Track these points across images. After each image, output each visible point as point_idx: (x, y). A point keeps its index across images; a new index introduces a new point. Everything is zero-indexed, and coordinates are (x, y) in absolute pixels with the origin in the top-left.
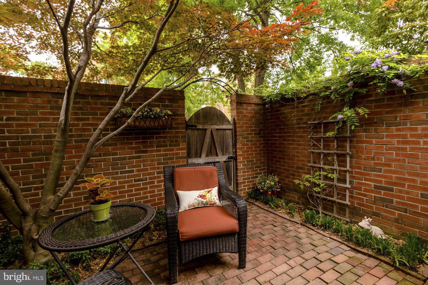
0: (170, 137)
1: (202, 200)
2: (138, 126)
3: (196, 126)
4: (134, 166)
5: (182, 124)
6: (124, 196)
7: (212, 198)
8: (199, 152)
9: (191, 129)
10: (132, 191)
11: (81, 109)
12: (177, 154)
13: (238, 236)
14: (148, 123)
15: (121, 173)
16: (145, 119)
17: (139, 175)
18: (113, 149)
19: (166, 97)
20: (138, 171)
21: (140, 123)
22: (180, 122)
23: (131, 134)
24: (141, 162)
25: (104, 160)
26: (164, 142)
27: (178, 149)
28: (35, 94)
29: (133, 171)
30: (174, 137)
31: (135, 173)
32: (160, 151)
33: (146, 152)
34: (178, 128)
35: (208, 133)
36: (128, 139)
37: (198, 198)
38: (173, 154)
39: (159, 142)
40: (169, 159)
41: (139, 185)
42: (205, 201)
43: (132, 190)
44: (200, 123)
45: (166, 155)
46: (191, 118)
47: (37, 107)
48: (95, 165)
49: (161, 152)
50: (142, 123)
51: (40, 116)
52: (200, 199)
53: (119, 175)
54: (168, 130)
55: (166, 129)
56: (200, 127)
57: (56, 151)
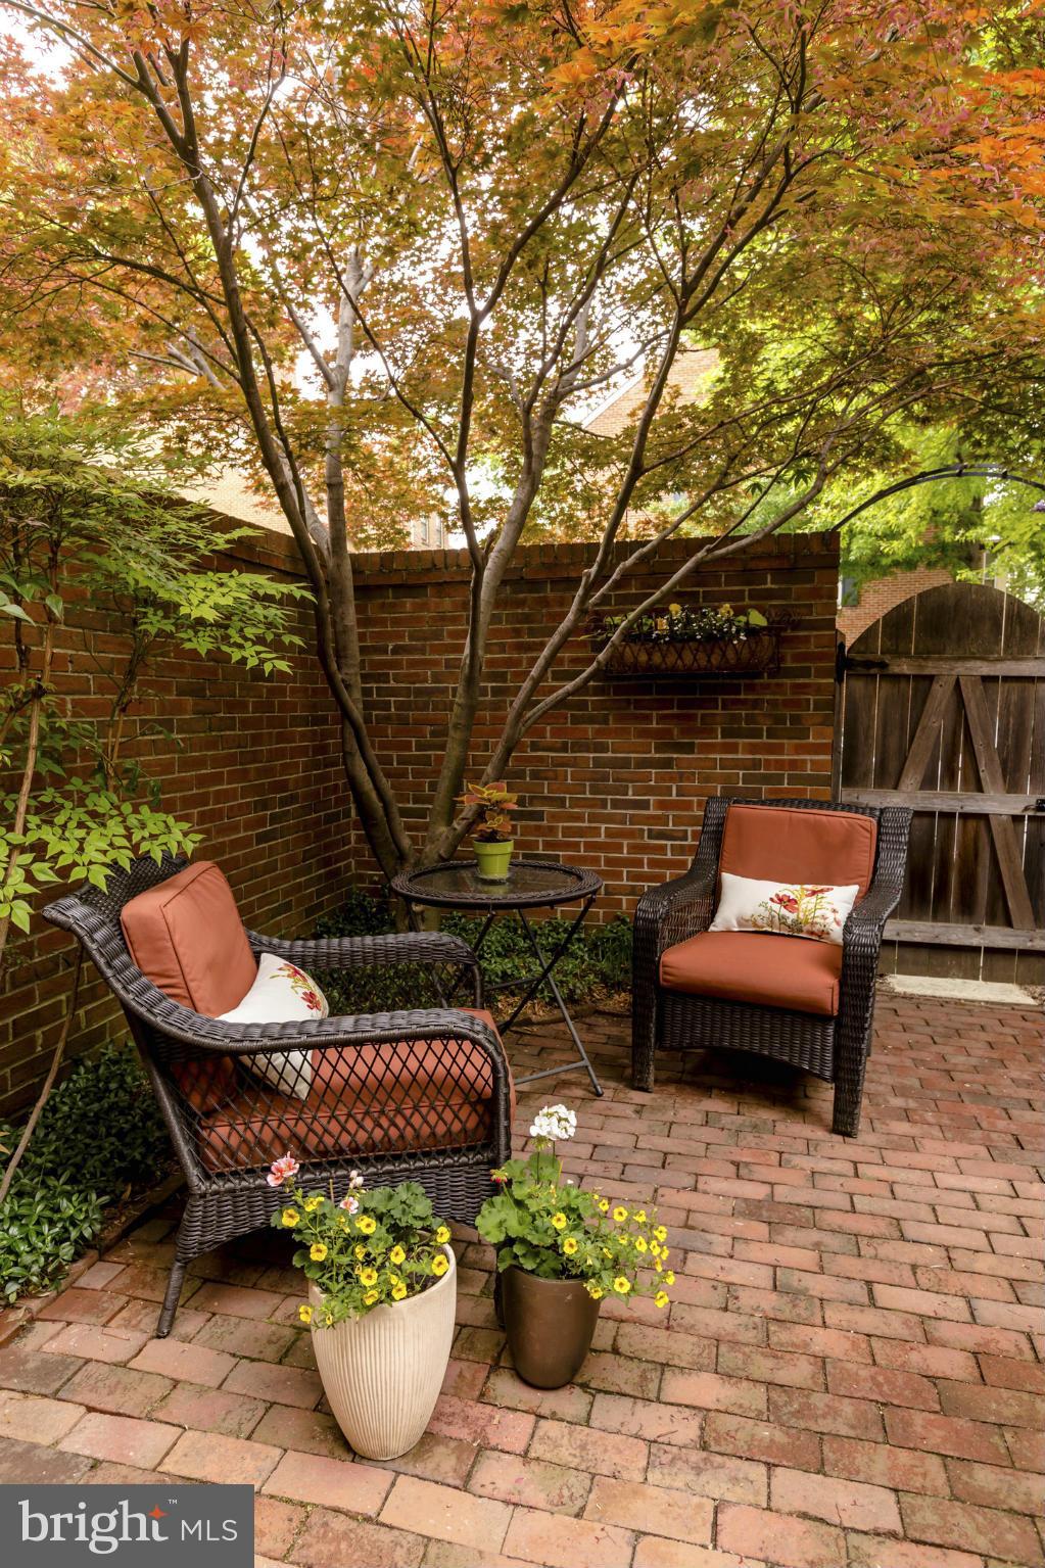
0: (773, 704)
1: (784, 912)
2: (658, 668)
3: (883, 665)
4: (650, 791)
5: (821, 657)
6: (619, 876)
7: (818, 913)
8: (893, 766)
9: (867, 676)
10: (639, 863)
11: (527, 619)
12: (793, 764)
13: (836, 1031)
14: (688, 657)
15: (616, 804)
16: (679, 645)
17: (664, 820)
18: (598, 733)
19: (764, 565)
20: (662, 805)
21: (664, 657)
22: (813, 649)
23: (647, 690)
24: (672, 780)
25: (573, 763)
26: (750, 719)
27: (799, 749)
28: (442, 587)
29: (645, 805)
30: (787, 704)
31: (652, 812)
32: (733, 749)
33: (689, 748)
34: (805, 673)
35: (941, 693)
36: (638, 705)
37: (770, 904)
38: (780, 764)
39: (735, 719)
40: (766, 779)
41: (663, 849)
42: (791, 917)
43: (642, 860)
44: (907, 654)
45: (756, 764)
46: (866, 638)
47: (443, 619)
48: (551, 774)
49: (737, 752)
50: (671, 659)
51: (448, 641)
52: (776, 907)
53: (609, 810)
54: (765, 680)
55: (759, 675)
56: (904, 667)
57: (456, 726)
